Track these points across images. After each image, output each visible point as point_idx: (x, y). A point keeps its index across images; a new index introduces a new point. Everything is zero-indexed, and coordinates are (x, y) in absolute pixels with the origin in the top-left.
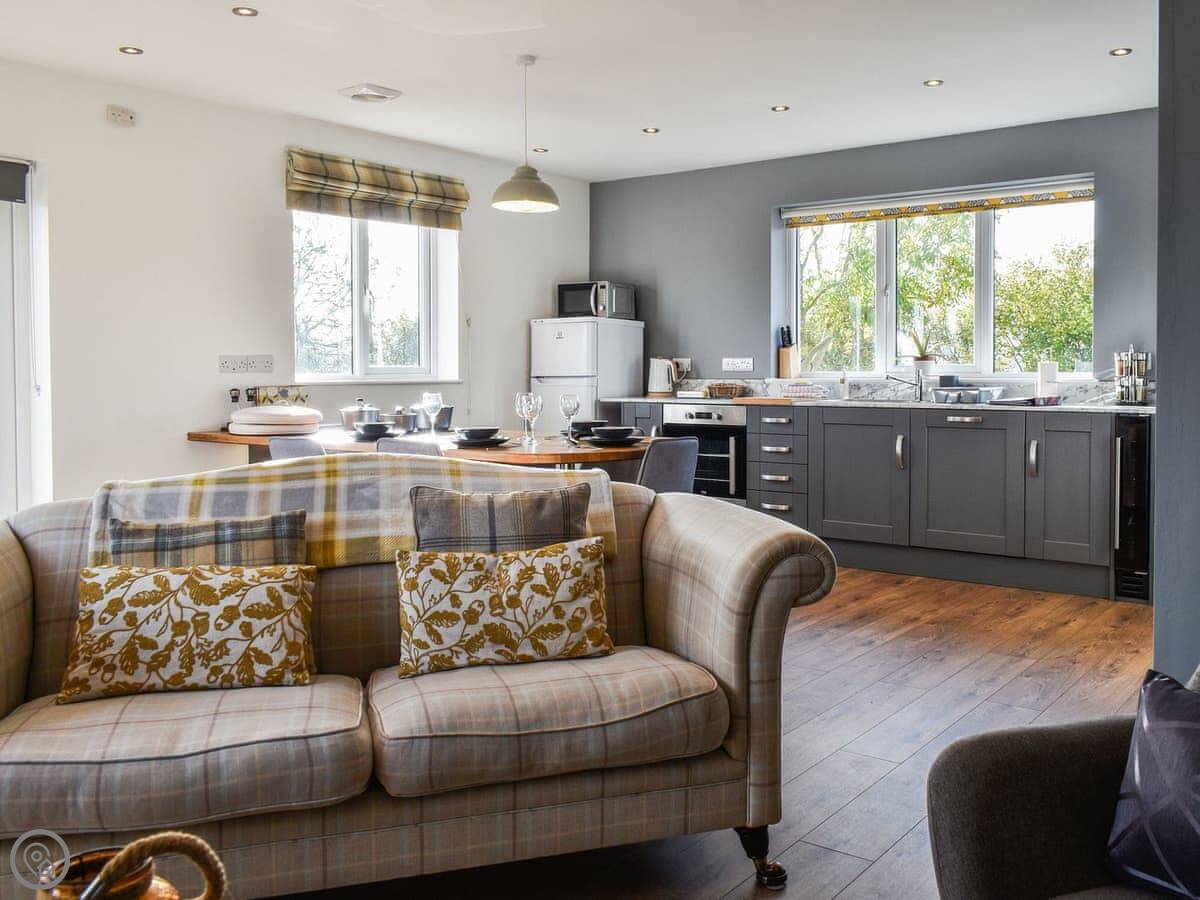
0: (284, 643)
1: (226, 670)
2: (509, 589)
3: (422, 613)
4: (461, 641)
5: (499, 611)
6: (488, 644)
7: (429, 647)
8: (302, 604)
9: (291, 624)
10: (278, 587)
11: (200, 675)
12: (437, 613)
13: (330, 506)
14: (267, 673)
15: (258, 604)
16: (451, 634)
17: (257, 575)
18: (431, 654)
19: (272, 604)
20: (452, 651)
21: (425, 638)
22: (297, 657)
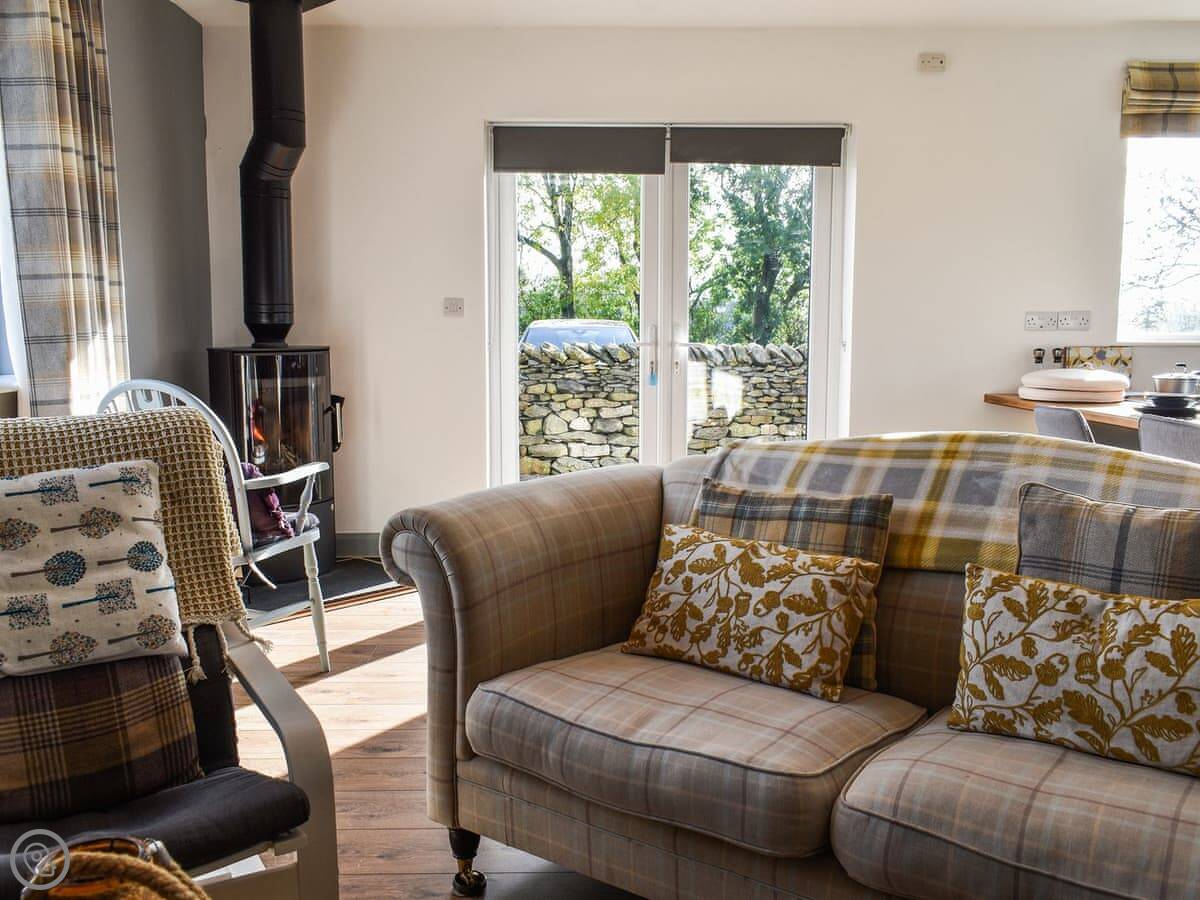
0: (818, 647)
1: (757, 660)
2: (1111, 650)
3: (982, 651)
4: (1027, 703)
5: (1088, 676)
6: (1065, 718)
7: (985, 699)
8: (851, 607)
9: (830, 626)
10: (826, 581)
11: (732, 659)
12: (1002, 657)
13: (935, 494)
14: (794, 676)
15: (800, 596)
16: (1016, 690)
17: (809, 563)
18: (988, 709)
19: (816, 600)
20: (1014, 713)
21: (982, 686)
22: (829, 667)
